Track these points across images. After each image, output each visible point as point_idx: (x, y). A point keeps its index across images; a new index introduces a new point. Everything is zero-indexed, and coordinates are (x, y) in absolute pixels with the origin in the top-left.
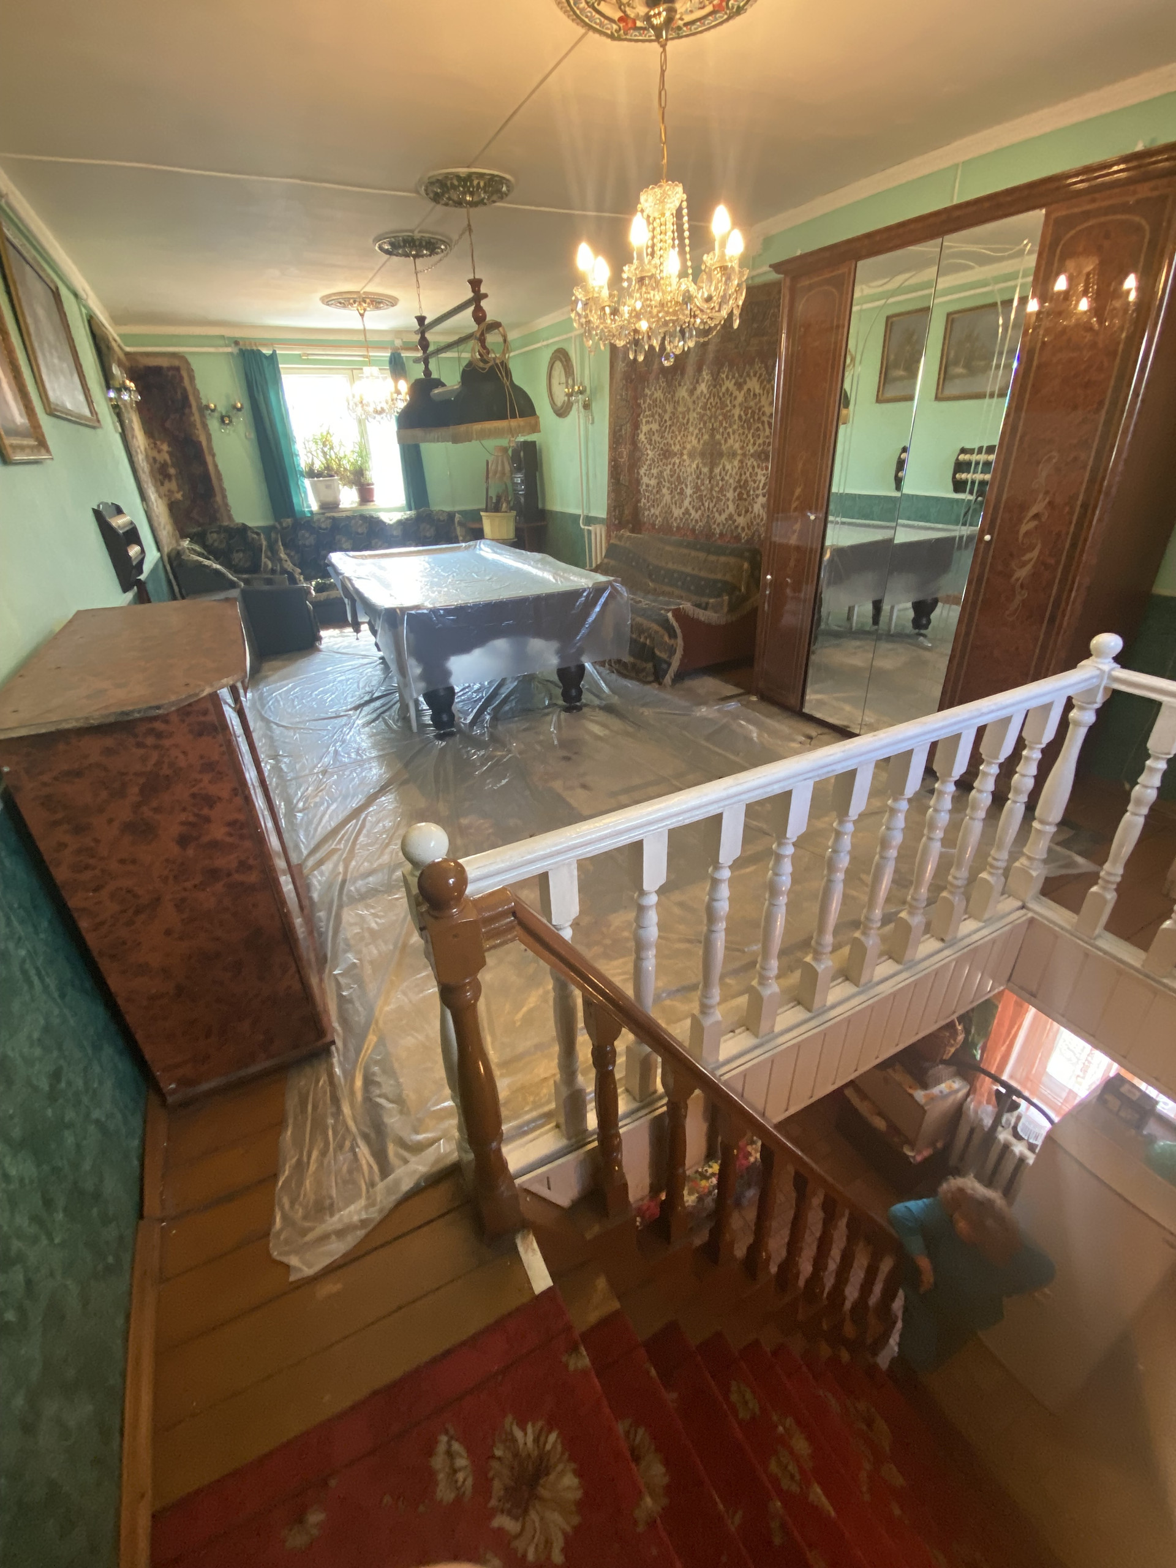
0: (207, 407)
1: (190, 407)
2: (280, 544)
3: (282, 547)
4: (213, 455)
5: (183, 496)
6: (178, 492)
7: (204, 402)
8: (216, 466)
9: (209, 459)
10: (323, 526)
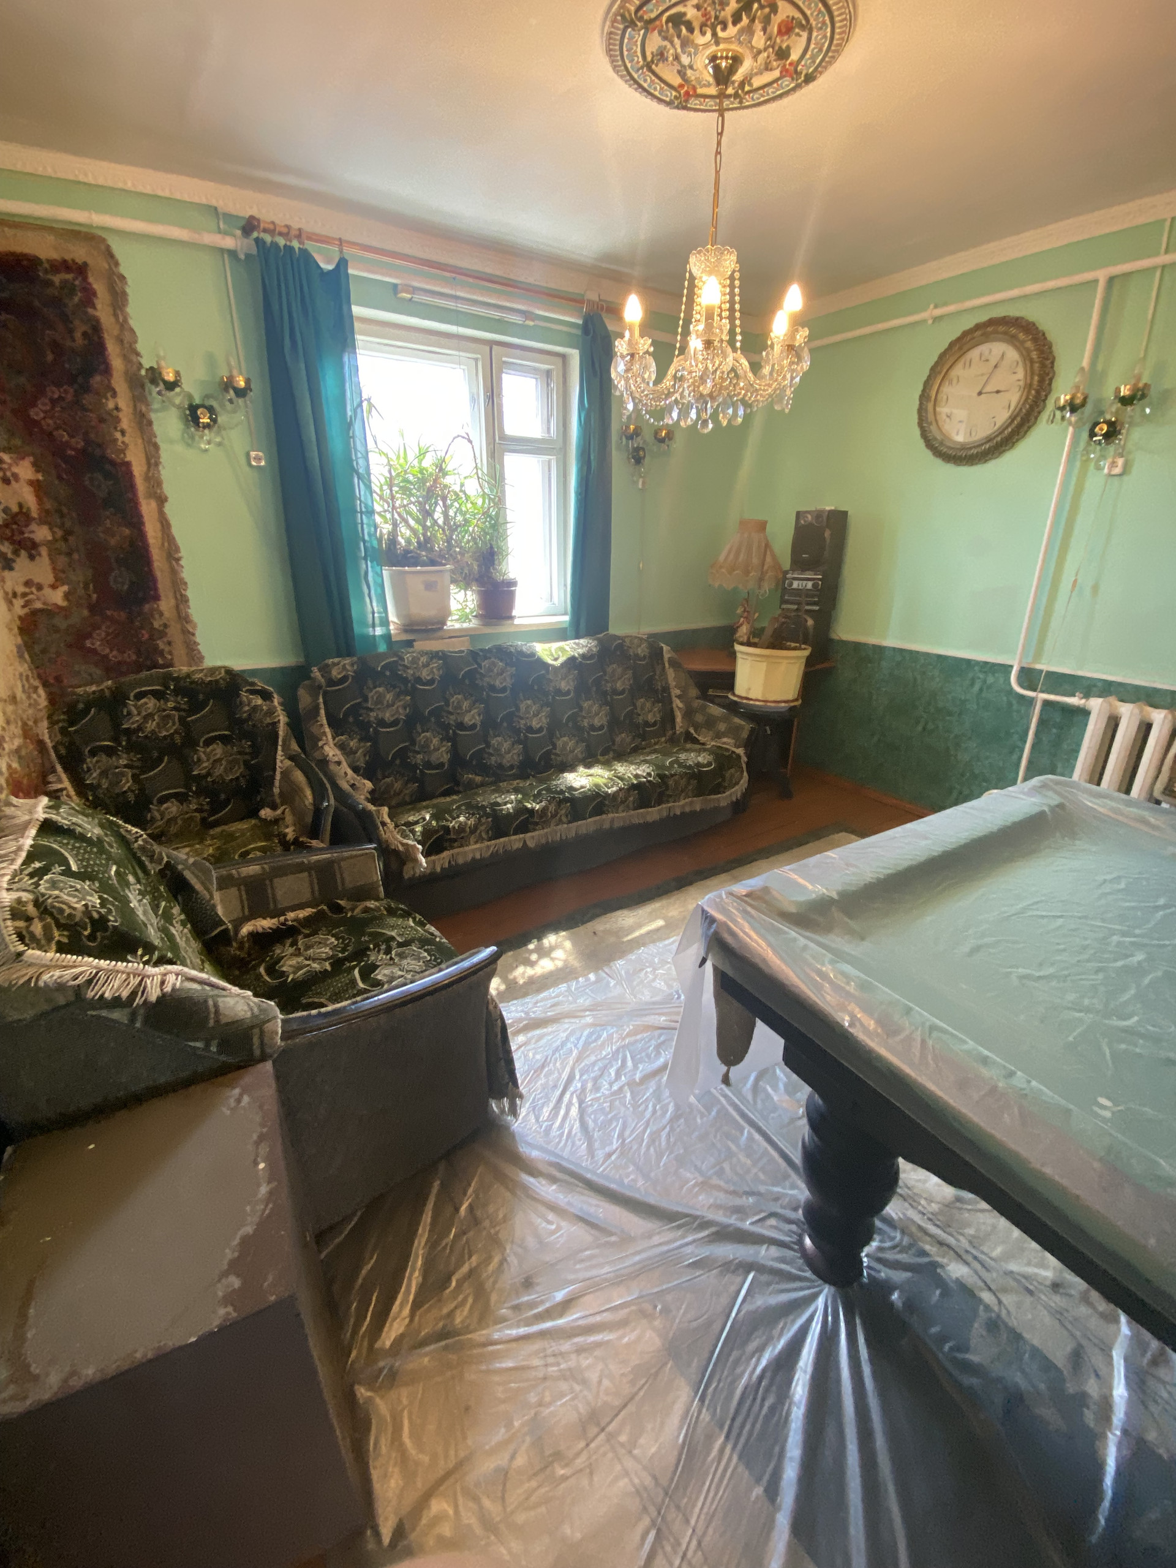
0: (155, 375)
1: (107, 371)
2: (323, 718)
3: (327, 730)
4: (161, 500)
5: (67, 596)
6: (54, 587)
7: (147, 362)
8: (165, 524)
9: (148, 508)
10: (425, 674)
